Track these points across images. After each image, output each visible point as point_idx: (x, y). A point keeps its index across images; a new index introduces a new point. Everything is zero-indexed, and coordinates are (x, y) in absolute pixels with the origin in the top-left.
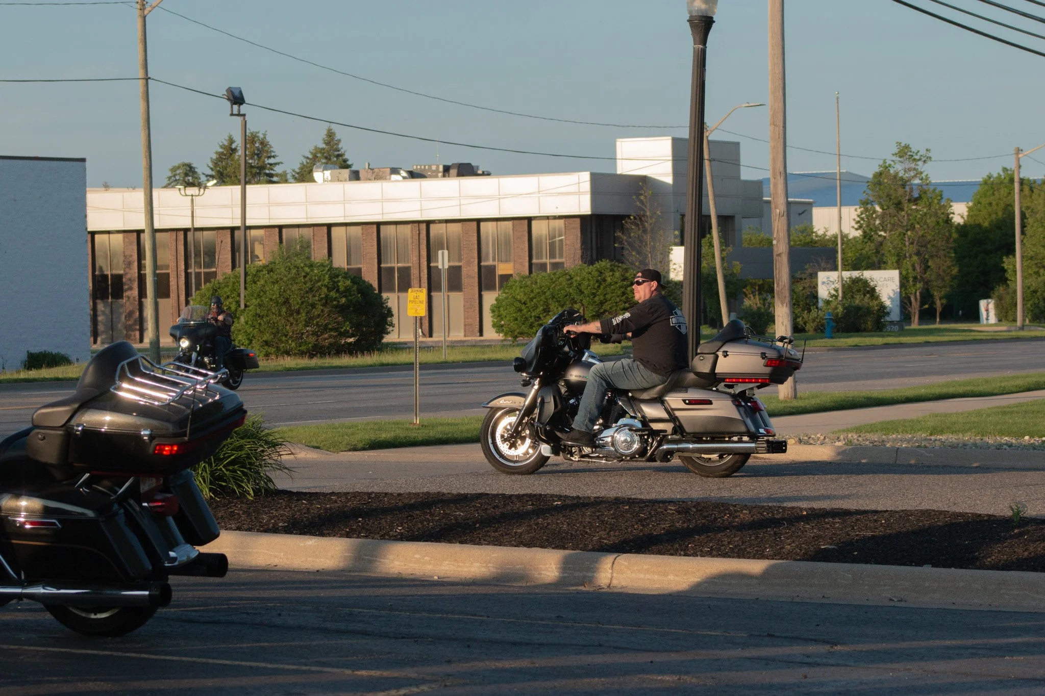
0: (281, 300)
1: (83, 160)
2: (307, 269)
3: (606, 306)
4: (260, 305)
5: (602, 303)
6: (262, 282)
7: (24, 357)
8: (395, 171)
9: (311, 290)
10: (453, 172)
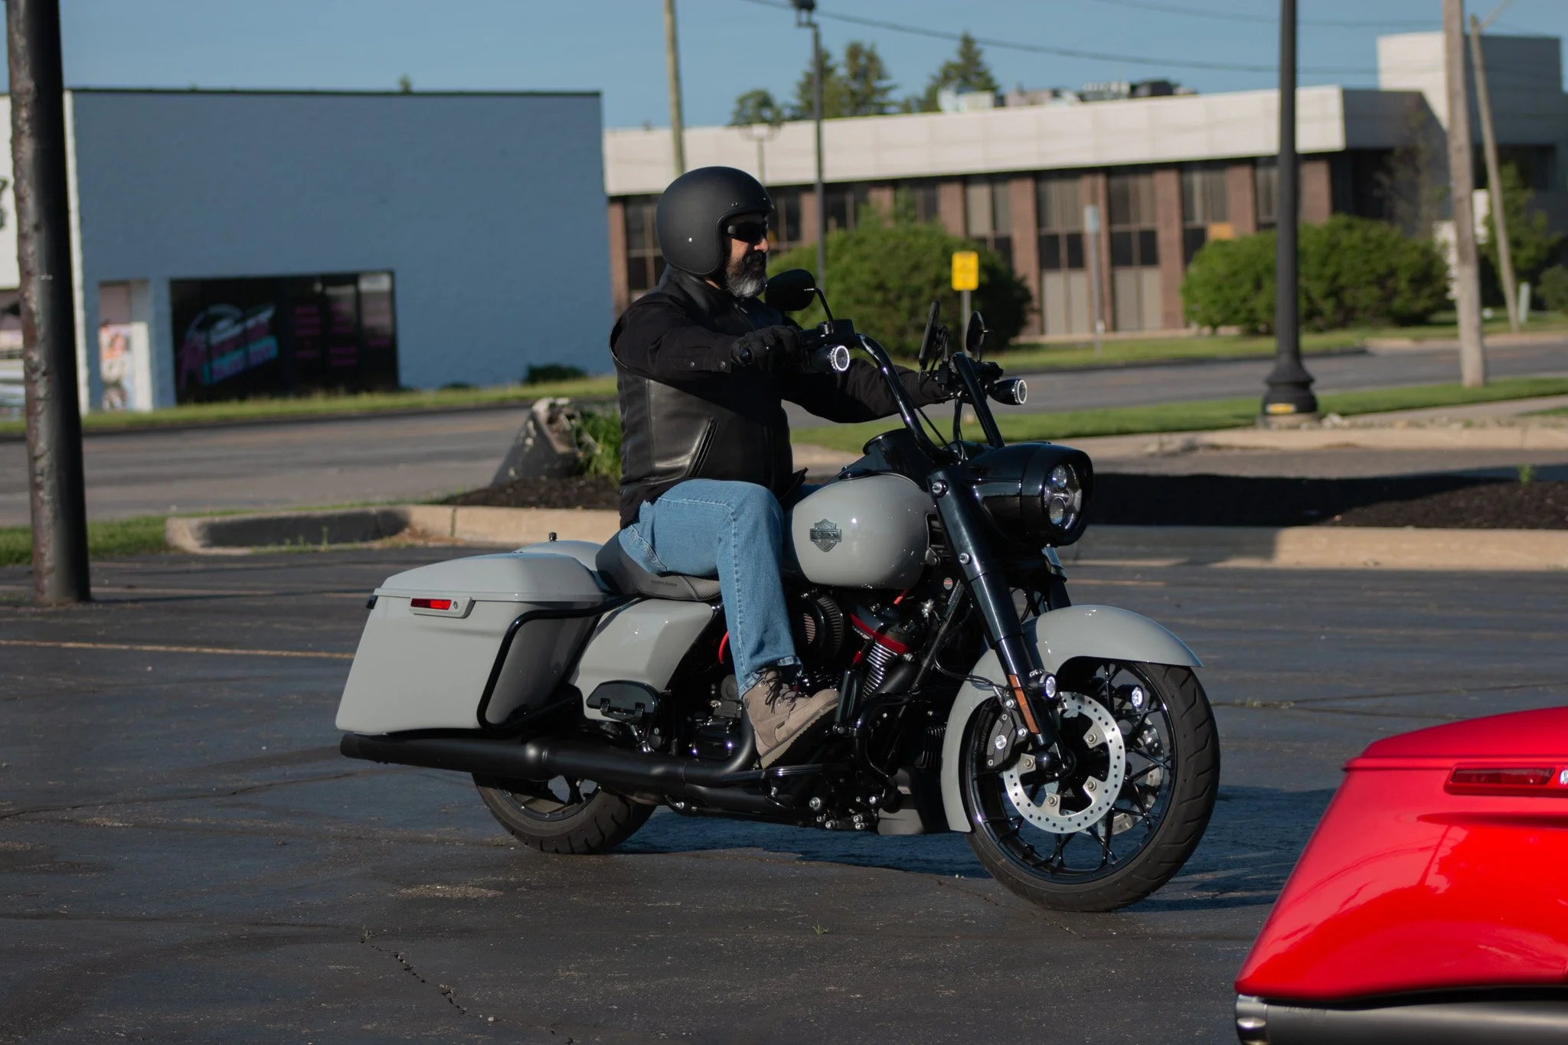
0: (874, 281)
1: (596, 95)
2: (911, 239)
3: (1343, 280)
4: (847, 292)
5: (1335, 277)
6: (846, 259)
7: (522, 372)
8: (1056, 94)
9: (916, 268)
10: (1144, 91)
